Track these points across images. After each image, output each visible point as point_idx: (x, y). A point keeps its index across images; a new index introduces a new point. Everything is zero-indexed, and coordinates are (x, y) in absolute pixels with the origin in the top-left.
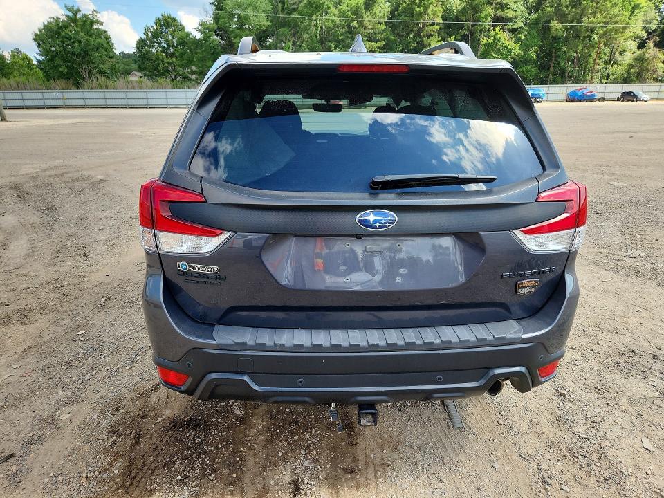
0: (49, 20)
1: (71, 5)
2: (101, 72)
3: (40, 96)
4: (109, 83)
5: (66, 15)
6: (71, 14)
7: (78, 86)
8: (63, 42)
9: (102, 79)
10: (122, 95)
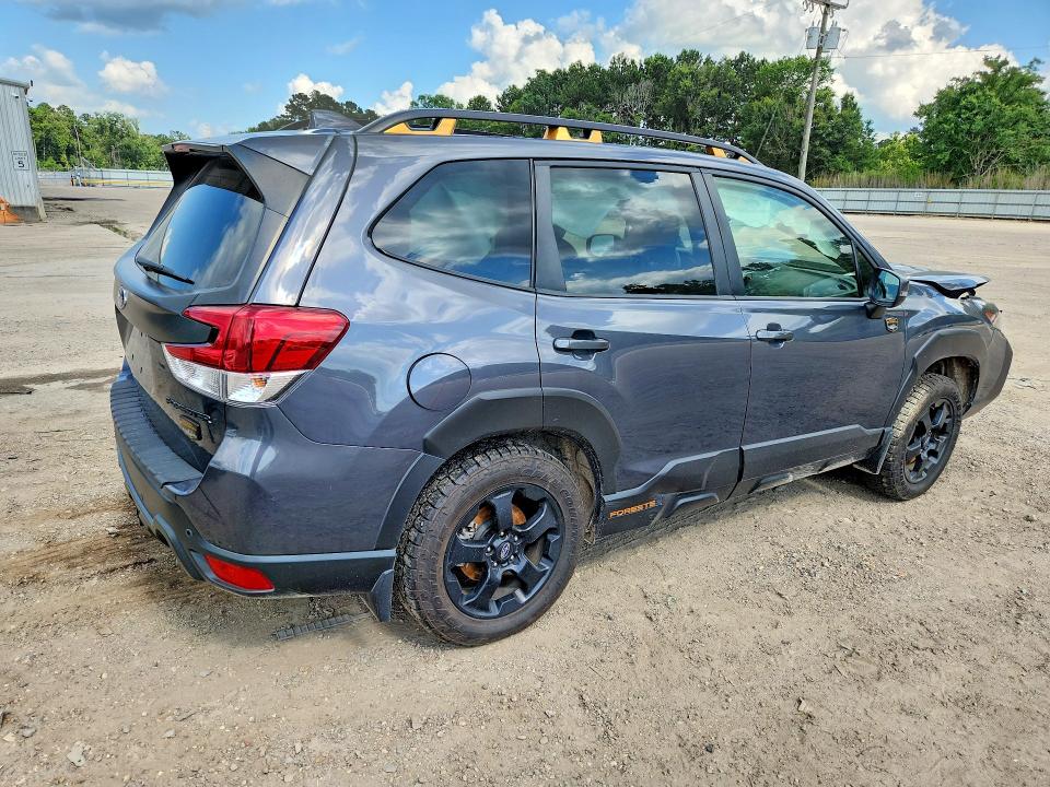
0: (950, 83)
1: (995, 56)
2: (1007, 160)
3: (893, 196)
4: (1014, 178)
5: (980, 73)
6: (989, 70)
7: (957, 182)
8: (959, 115)
9: (1002, 174)
10: (1029, 199)
